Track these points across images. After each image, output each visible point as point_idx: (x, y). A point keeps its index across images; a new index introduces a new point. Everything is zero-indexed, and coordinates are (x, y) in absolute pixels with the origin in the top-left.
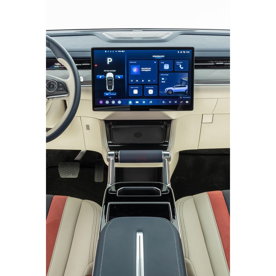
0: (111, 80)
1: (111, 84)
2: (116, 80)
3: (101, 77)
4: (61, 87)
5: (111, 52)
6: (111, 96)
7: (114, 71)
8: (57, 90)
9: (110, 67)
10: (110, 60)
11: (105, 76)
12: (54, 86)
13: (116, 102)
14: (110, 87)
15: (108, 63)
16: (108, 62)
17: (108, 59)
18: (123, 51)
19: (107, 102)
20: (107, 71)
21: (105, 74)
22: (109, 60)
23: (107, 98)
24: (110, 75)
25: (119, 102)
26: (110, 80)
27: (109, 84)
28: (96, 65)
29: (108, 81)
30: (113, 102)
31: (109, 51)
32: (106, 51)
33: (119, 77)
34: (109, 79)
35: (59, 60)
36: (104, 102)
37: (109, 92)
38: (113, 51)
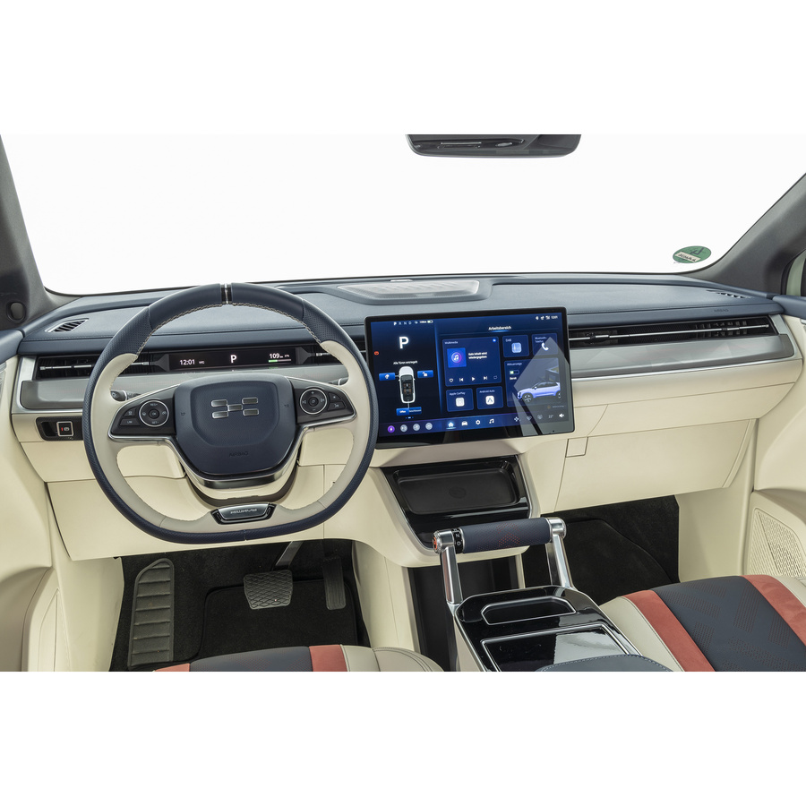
0: (410, 382)
1: (409, 390)
2: (419, 380)
3: (387, 376)
4: (336, 401)
5: (405, 323)
6: (411, 414)
7: (414, 362)
8: (327, 410)
9: (406, 355)
10: (404, 340)
11: (397, 373)
12: (317, 401)
13: (423, 426)
14: (408, 397)
15: (401, 347)
16: (401, 345)
17: (401, 338)
18: (429, 322)
19: (404, 428)
20: (400, 363)
21: (397, 369)
22: (403, 341)
23: (403, 419)
24: (406, 371)
25: (429, 426)
26: (407, 381)
27: (405, 390)
28: (376, 353)
29: (403, 383)
30: (416, 427)
31: (403, 323)
32: (395, 323)
33: (426, 375)
34: (404, 379)
35: (324, 345)
36: (397, 428)
37: (406, 405)
38: (410, 323)
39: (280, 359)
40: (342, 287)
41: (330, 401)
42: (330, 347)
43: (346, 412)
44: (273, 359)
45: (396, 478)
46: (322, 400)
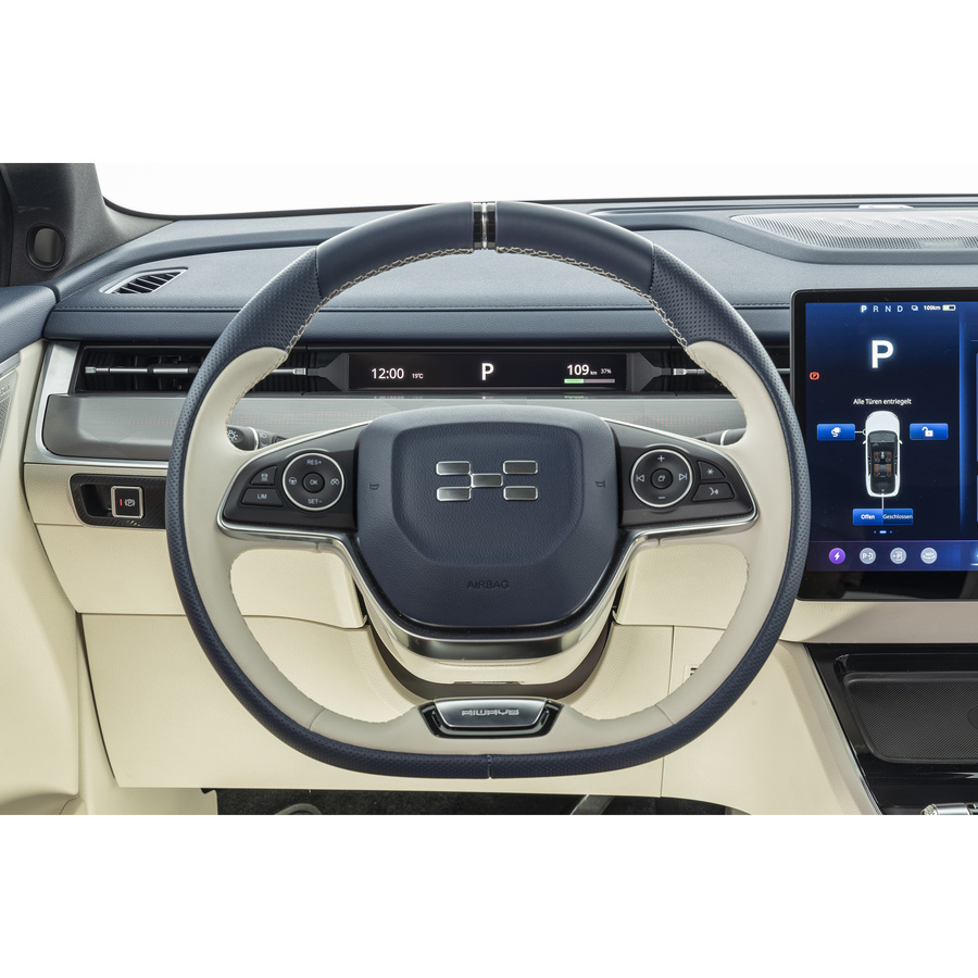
0: (890, 447)
1: (887, 467)
2: (913, 446)
3: (836, 431)
4: (713, 482)
5: (888, 309)
6: (888, 525)
7: (903, 402)
8: (691, 499)
9: (885, 384)
10: (882, 349)
11: (861, 426)
12: (670, 478)
13: (914, 555)
14: (883, 482)
15: (875, 365)
16: (876, 358)
17: (876, 344)
18: (946, 308)
19: (868, 556)
20: (870, 402)
21: (860, 417)
22: (881, 351)
23: (869, 535)
24: (882, 422)
25: (929, 556)
26: (883, 446)
27: (878, 467)
28: (814, 376)
29: (873, 449)
30: (898, 556)
31: (882, 309)
32: (864, 308)
33: (929, 434)
34: (876, 441)
35: (696, 351)
36: (853, 555)
37: (875, 503)
38: (900, 309)
39: (589, 376)
40: (743, 219)
41: (700, 480)
42: (709, 356)
43: (735, 507)
44: (574, 376)
45: (840, 671)
46: (681, 477)
